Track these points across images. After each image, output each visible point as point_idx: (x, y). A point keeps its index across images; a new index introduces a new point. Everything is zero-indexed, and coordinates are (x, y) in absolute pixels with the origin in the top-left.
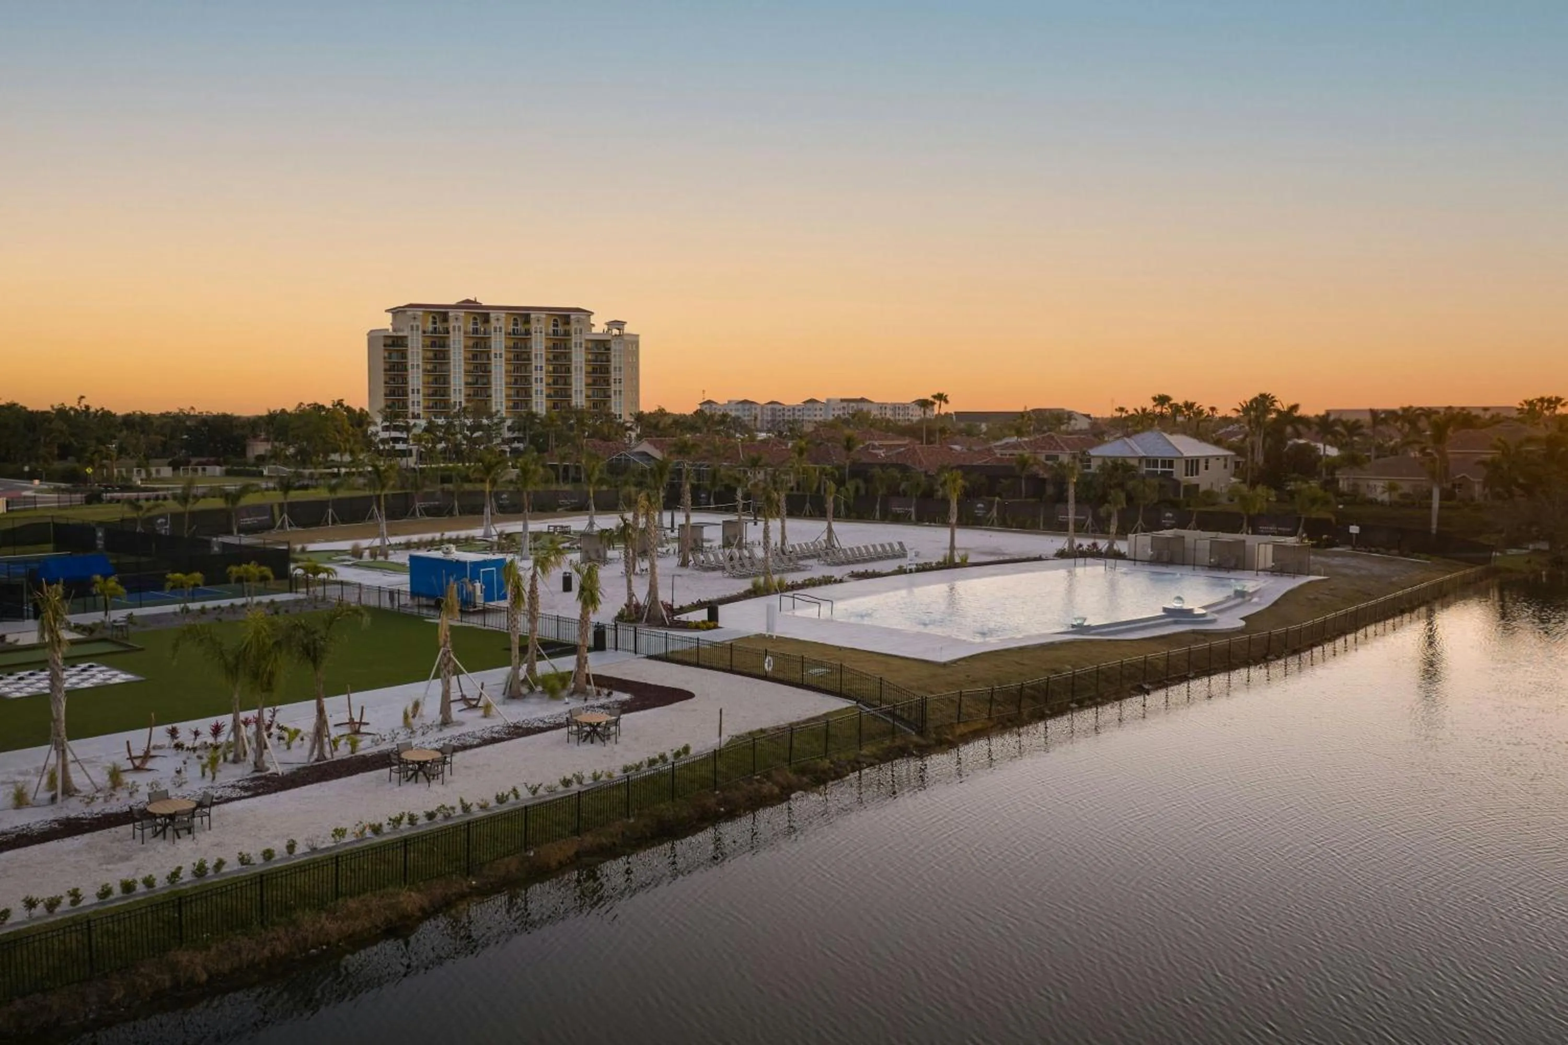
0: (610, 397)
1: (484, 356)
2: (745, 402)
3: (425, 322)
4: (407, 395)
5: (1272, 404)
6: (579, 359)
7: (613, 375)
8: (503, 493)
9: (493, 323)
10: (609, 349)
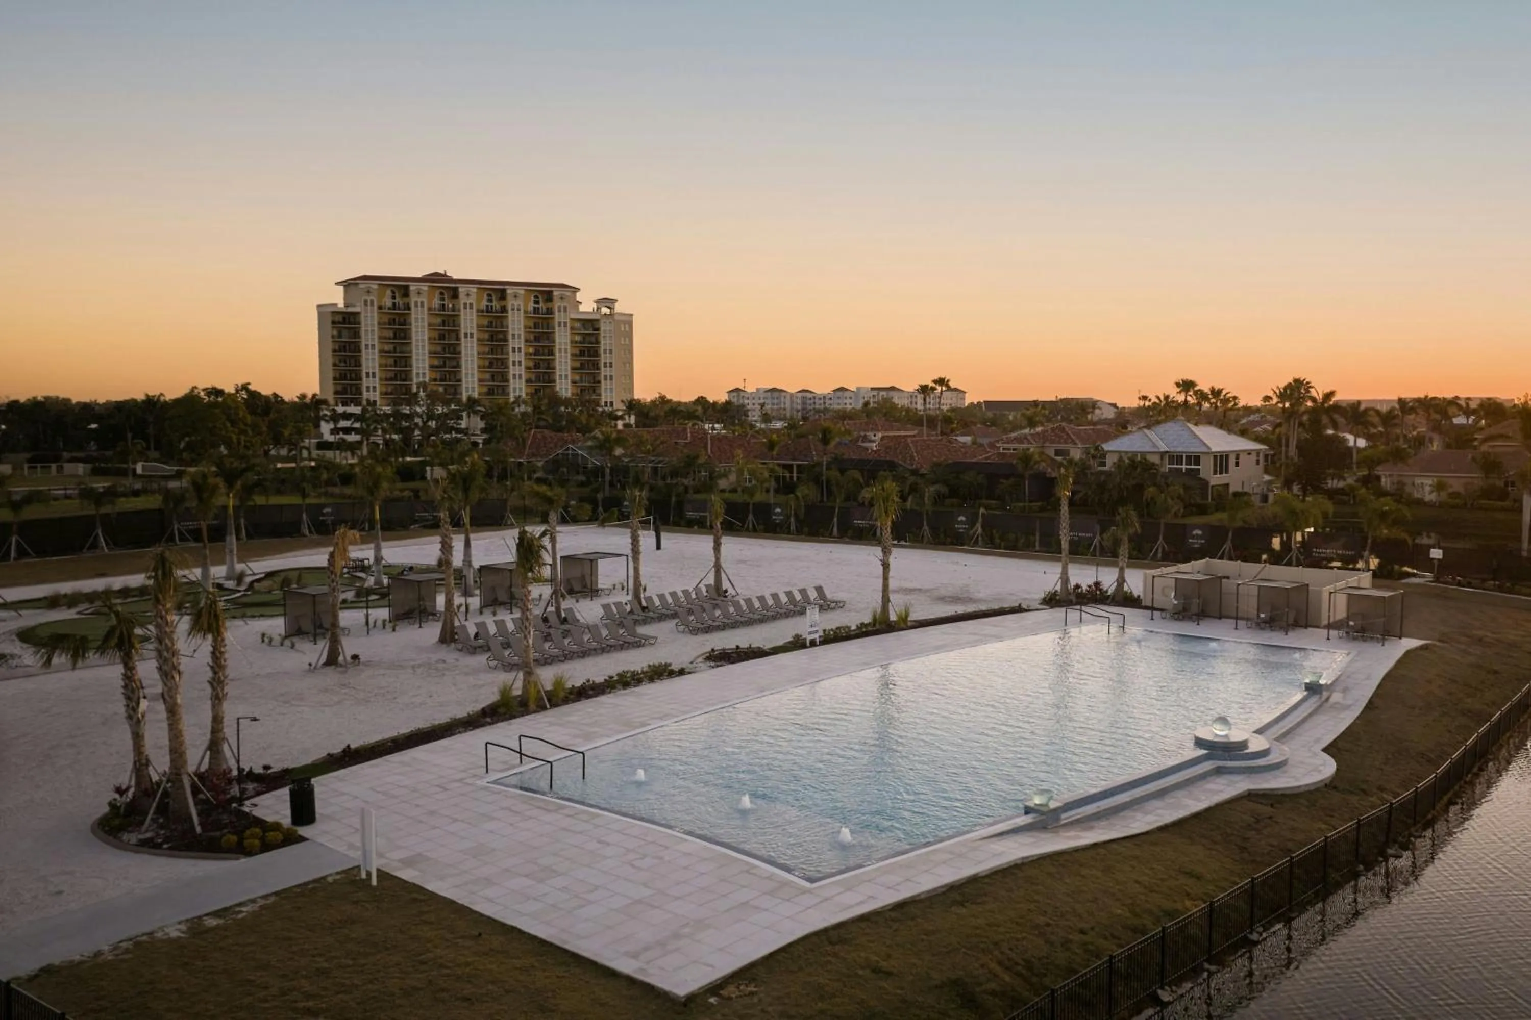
0: (599, 382)
1: (453, 335)
2: (774, 390)
3: (381, 296)
4: (361, 379)
5: (1308, 391)
6: (563, 340)
7: (603, 358)
8: (325, 506)
9: (463, 299)
10: (598, 329)
